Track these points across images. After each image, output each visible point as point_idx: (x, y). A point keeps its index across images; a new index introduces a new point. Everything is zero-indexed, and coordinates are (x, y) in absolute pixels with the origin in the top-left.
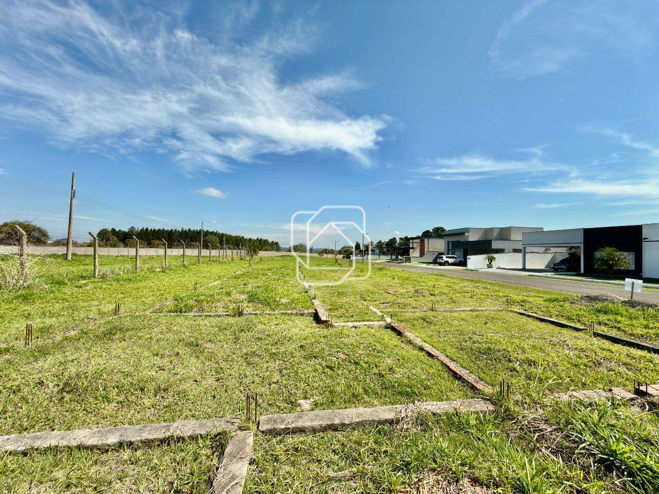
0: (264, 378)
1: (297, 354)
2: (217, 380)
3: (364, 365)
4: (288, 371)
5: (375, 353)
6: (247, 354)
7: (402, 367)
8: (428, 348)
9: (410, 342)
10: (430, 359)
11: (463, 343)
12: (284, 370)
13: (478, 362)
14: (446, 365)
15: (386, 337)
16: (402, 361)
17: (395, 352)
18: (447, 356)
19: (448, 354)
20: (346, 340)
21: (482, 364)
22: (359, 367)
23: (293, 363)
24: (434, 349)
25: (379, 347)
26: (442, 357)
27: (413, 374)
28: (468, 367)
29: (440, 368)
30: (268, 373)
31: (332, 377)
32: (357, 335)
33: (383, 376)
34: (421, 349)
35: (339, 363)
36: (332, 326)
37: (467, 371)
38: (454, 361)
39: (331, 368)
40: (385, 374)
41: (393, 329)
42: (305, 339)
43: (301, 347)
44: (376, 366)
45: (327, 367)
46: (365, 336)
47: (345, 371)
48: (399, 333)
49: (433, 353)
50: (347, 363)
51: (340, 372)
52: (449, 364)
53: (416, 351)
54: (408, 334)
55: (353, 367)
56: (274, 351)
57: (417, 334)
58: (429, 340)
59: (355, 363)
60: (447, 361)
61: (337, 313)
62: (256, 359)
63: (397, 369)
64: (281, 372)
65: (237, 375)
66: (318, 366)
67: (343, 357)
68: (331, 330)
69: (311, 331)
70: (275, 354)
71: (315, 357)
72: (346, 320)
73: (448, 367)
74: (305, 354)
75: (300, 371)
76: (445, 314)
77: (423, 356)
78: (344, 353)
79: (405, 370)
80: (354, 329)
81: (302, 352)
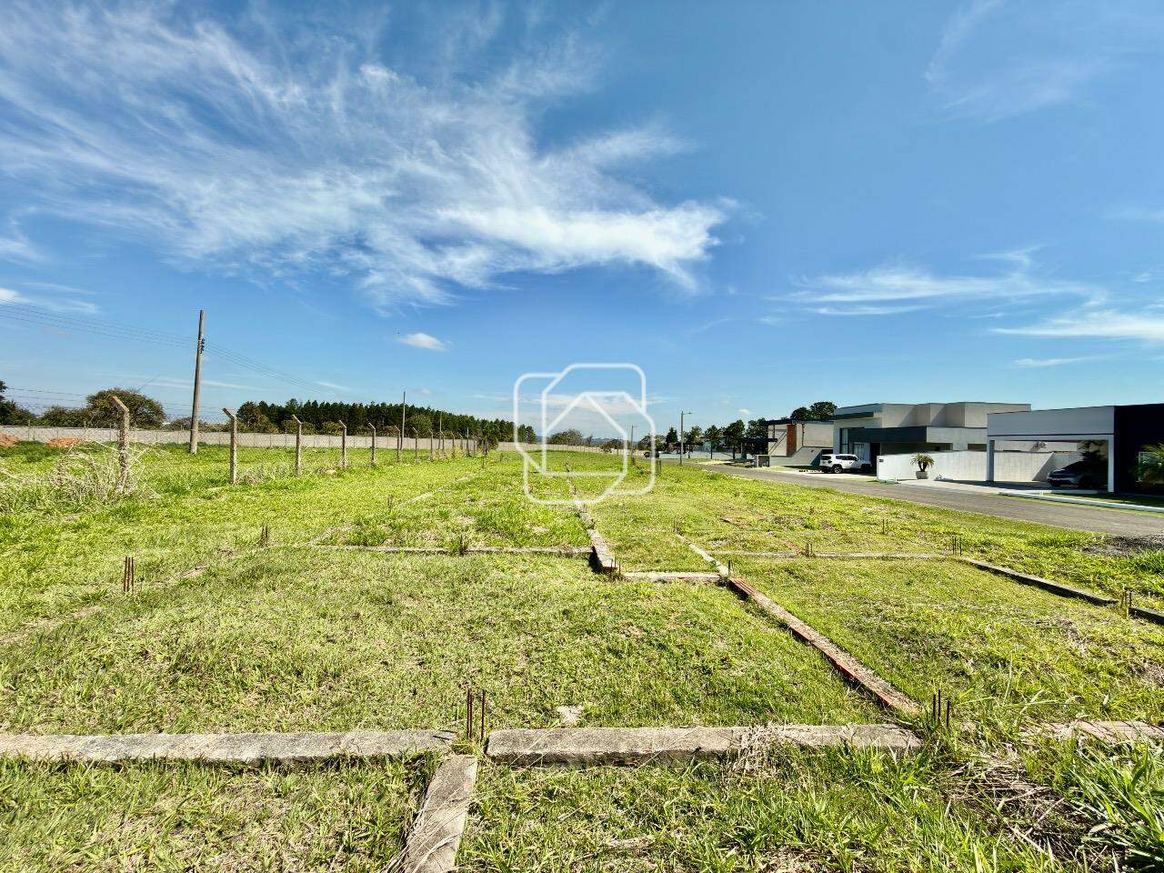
0: (499, 665)
1: (556, 625)
2: (420, 664)
3: (676, 650)
4: (541, 654)
5: (697, 630)
6: (471, 621)
7: (745, 657)
8: (796, 624)
9: (762, 613)
10: (800, 645)
11: (864, 618)
12: (534, 653)
13: (892, 656)
14: (828, 657)
15: (718, 602)
16: (746, 647)
17: (732, 629)
18: (832, 641)
19: (834, 638)
20: (643, 605)
21: (898, 660)
22: (666, 654)
23: (551, 641)
24: (808, 627)
25: (703, 618)
26: (823, 643)
27: (765, 671)
28: (873, 665)
29: (818, 663)
30: (506, 656)
31: (617, 668)
32: (664, 595)
33: (709, 672)
34: (783, 626)
35: (630, 645)
36: (620, 577)
37: (870, 672)
38: (846, 651)
39: (617, 653)
40: (714, 669)
41: (732, 587)
42: (572, 599)
43: (565, 612)
44: (698, 653)
45: (610, 650)
46: (678, 598)
47: (641, 659)
48: (743, 596)
49: (805, 635)
50: (644, 646)
51: (632, 661)
52: (834, 656)
53: (774, 630)
54: (759, 597)
55: (654, 653)
56: (517, 618)
57: (775, 598)
58: (798, 609)
59: (660, 645)
60: (830, 650)
61: (631, 555)
62: (488, 630)
63: (735, 661)
64: (528, 656)
65: (454, 657)
66: (593, 650)
67: (638, 633)
68: (619, 586)
69: (582, 586)
70: (519, 623)
71: (589, 632)
72: (646, 568)
73: (833, 662)
74: (571, 626)
75: (562, 655)
76: (830, 562)
77: (787, 638)
78: (640, 628)
79: (753, 664)
80: (659, 584)
81: (567, 622)
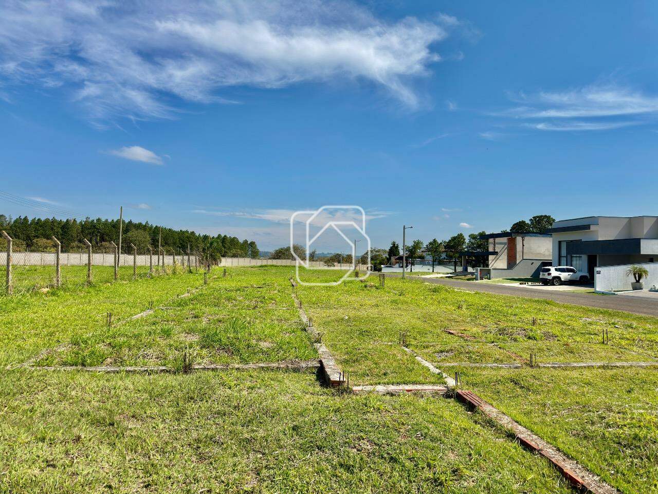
0: (228, 485)
1: (286, 441)
2: (146, 487)
3: (408, 464)
4: (272, 472)
5: (427, 442)
6: (198, 441)
7: (476, 468)
8: (523, 433)
9: (490, 423)
10: (528, 455)
11: (589, 426)
12: (264, 471)
13: (617, 462)
14: (556, 465)
15: (447, 414)
16: (476, 458)
17: (462, 440)
18: (558, 450)
19: (561, 446)
20: (373, 417)
21: (623, 465)
22: (397, 466)
23: (281, 459)
24: (535, 437)
25: (433, 431)
26: (550, 452)
27: (496, 481)
28: (598, 471)
29: (546, 471)
30: (236, 475)
31: (349, 484)
32: (395, 409)
33: (441, 484)
34: (511, 436)
35: (362, 459)
36: (349, 391)
37: (597, 478)
38: (572, 458)
39: (349, 469)
40: (446, 480)
41: (460, 399)
42: (301, 414)
43: (295, 428)
44: (429, 465)
45: (341, 465)
46: (408, 411)
47: (372, 473)
48: (471, 407)
49: (533, 444)
50: (376, 460)
51: (363, 475)
52: (561, 464)
53: (502, 440)
54: (487, 409)
55: (386, 467)
56: (246, 435)
57: (503, 409)
58: (525, 419)
59: (392, 458)
60: (558, 458)
61: (362, 367)
62: (216, 450)
63: (467, 472)
64: (258, 474)
65: (181, 478)
66: (324, 465)
67: (369, 447)
68: (348, 400)
69: (311, 401)
70: (248, 441)
71: (319, 448)
72: (376, 380)
73: (560, 470)
74: (301, 441)
75: (292, 472)
76: (555, 373)
77: (515, 448)
78: (371, 442)
79: (483, 475)
80: (388, 397)
81: (296, 437)
